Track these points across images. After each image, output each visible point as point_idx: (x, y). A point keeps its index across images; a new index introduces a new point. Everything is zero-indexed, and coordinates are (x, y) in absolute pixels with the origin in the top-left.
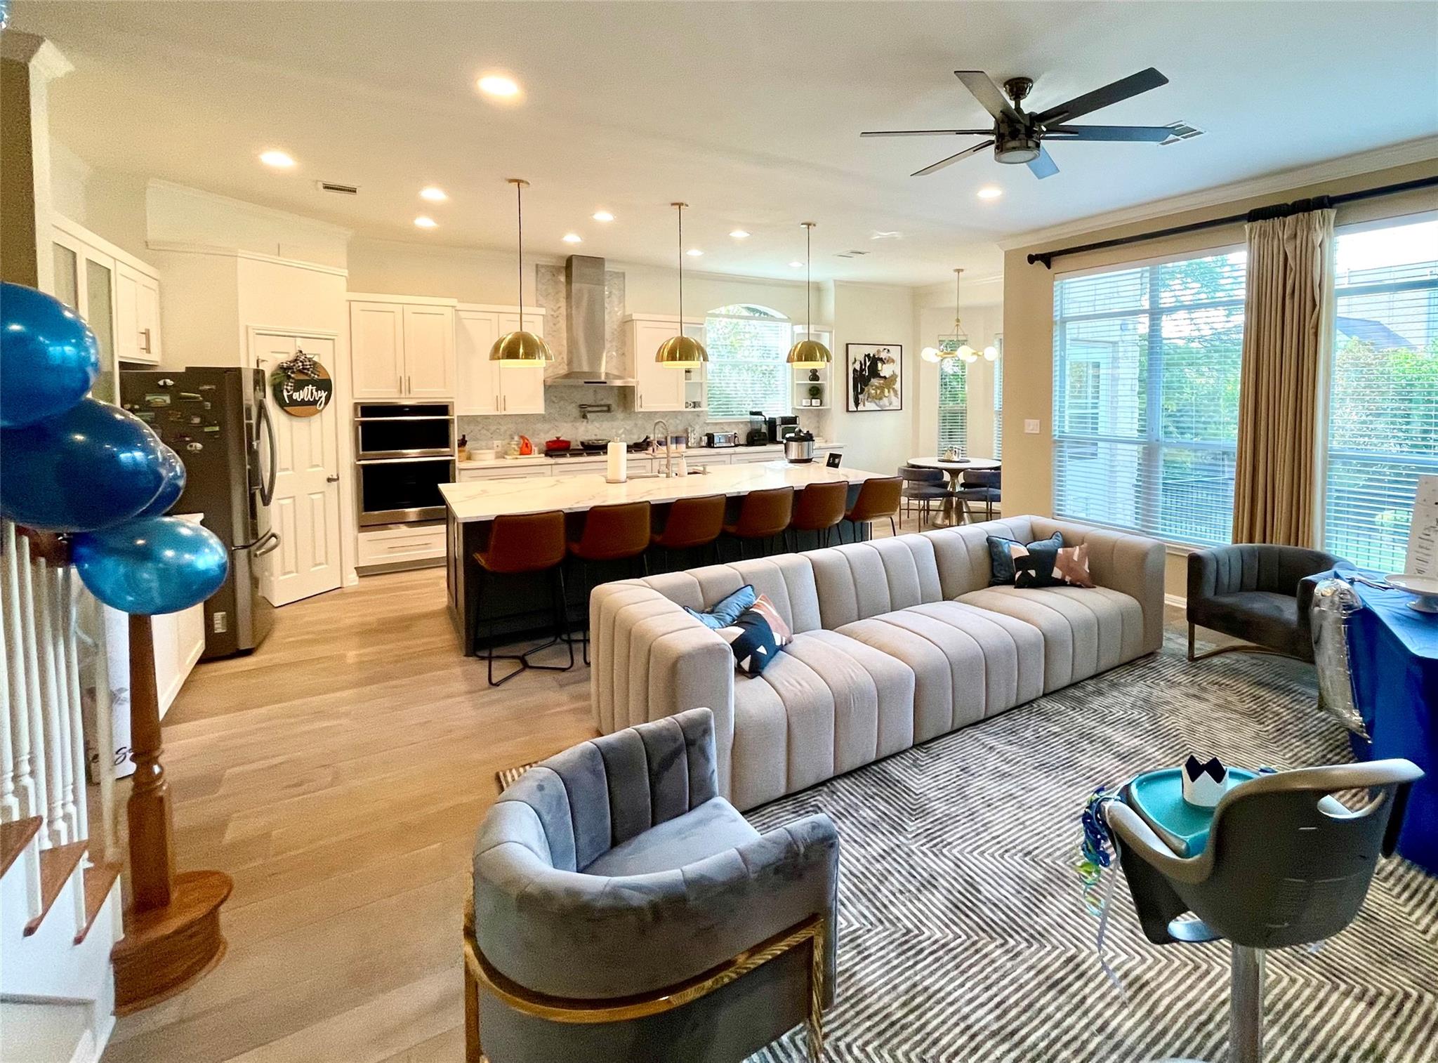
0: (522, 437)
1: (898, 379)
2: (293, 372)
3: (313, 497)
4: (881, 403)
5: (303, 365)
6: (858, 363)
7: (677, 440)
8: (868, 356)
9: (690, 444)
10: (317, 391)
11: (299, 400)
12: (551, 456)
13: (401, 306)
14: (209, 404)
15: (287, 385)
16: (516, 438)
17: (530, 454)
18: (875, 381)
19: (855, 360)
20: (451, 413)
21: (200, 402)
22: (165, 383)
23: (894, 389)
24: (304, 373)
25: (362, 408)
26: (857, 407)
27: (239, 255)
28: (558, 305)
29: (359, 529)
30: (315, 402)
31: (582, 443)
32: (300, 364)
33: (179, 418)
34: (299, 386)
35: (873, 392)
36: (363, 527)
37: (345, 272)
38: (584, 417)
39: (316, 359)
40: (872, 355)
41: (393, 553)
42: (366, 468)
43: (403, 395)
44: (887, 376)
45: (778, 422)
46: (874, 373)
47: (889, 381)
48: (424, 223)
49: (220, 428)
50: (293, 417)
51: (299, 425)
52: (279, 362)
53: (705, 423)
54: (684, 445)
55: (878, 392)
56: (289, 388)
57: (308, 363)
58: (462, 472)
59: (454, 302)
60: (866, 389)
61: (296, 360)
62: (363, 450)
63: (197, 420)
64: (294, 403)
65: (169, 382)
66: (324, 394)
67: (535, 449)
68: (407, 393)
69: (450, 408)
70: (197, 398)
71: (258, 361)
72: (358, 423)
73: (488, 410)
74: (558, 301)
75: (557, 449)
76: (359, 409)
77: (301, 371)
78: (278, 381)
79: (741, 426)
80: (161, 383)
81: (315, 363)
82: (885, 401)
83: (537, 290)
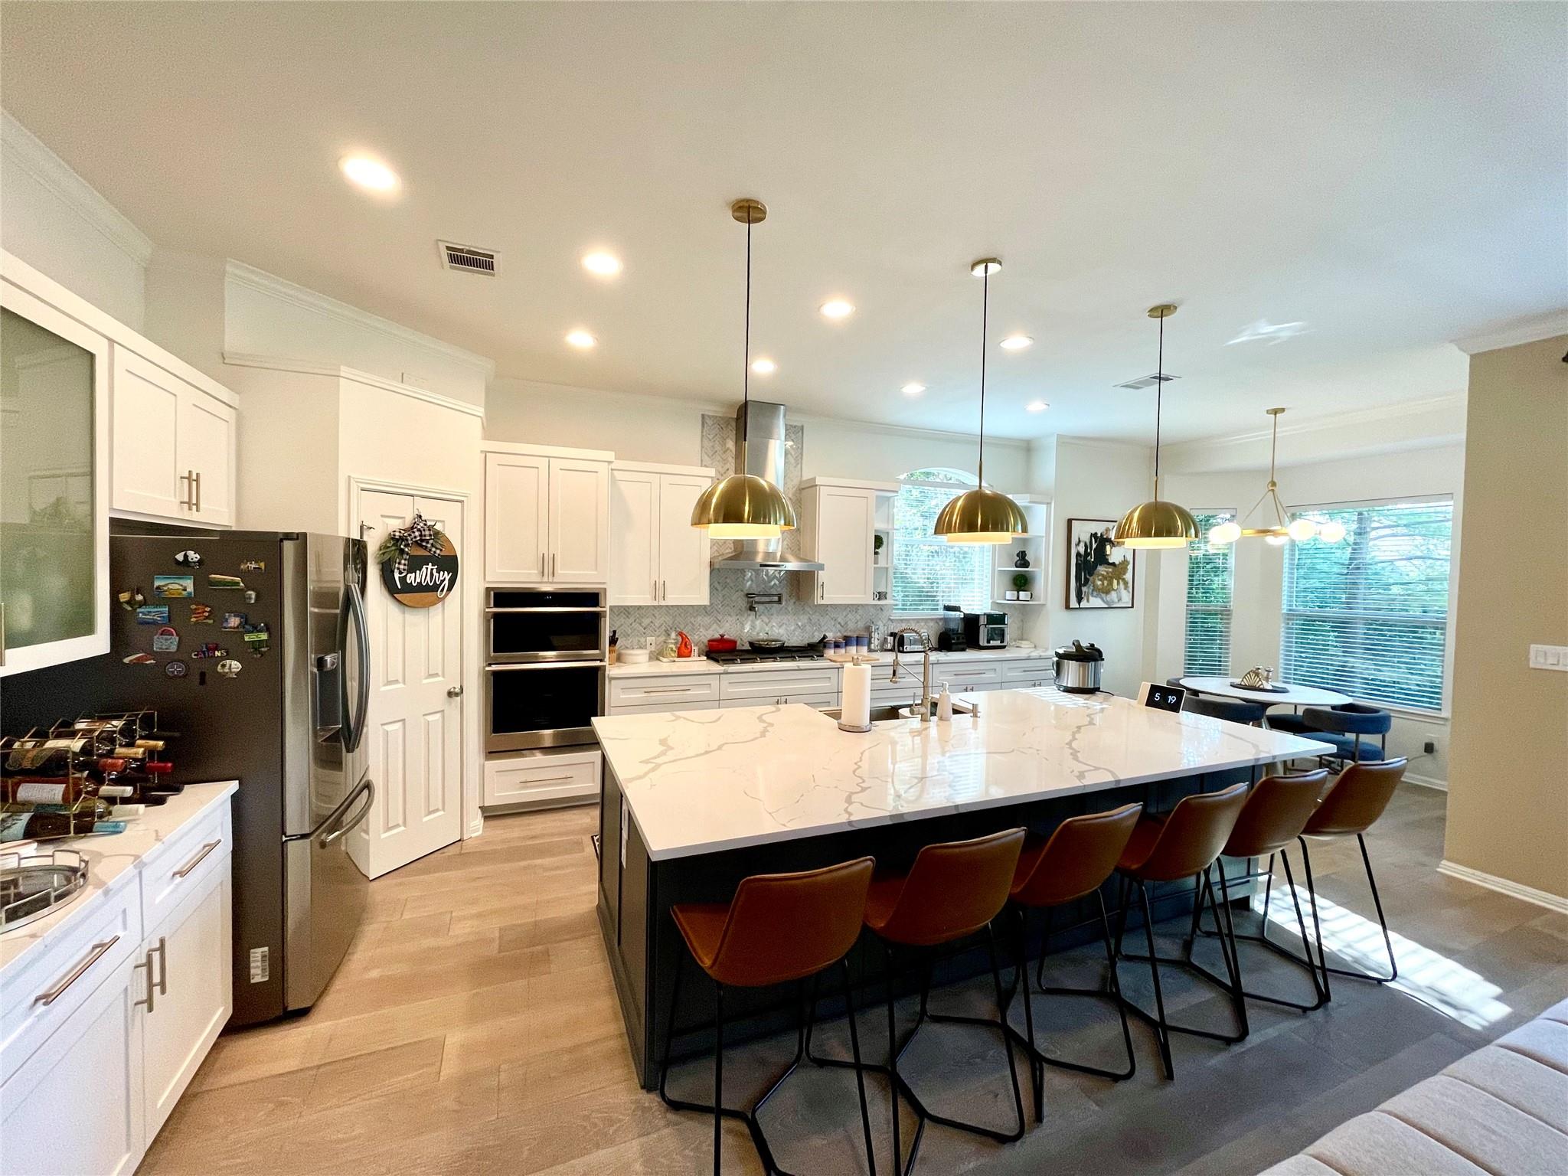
0: (681, 634)
1: (1130, 567)
2: (407, 545)
3: (430, 718)
4: (1108, 598)
5: (421, 535)
6: (1082, 545)
7: (858, 641)
8: (1094, 535)
9: (872, 647)
10: (438, 572)
11: (414, 585)
12: (717, 661)
13: (547, 459)
14: (253, 594)
15: (399, 563)
16: (673, 635)
17: (689, 656)
18: (1102, 569)
19: (1079, 541)
20: (602, 602)
21: (242, 590)
22: (186, 556)
23: (1123, 579)
24: (422, 546)
25: (495, 594)
26: (1079, 602)
27: (342, 374)
28: (726, 467)
29: (486, 756)
30: (435, 588)
31: (751, 644)
32: (417, 534)
33: (207, 618)
34: (415, 565)
35: (1099, 583)
36: (491, 753)
37: (480, 411)
38: (752, 609)
39: (438, 527)
40: (1099, 535)
41: (527, 788)
42: (496, 674)
43: (545, 579)
44: (1117, 563)
45: (983, 621)
46: (1102, 558)
47: (1119, 570)
48: (581, 340)
49: (270, 636)
50: (406, 608)
51: (416, 619)
52: (390, 530)
53: (890, 619)
54: (865, 648)
55: (1106, 583)
56: (402, 567)
57: (427, 533)
58: (613, 682)
59: (609, 455)
60: (1091, 578)
61: (412, 528)
62: (494, 652)
63: (234, 621)
64: (408, 588)
65: (193, 556)
66: (447, 576)
67: (695, 649)
68: (551, 577)
69: (601, 598)
70: (237, 584)
71: (362, 527)
72: (490, 615)
73: (643, 599)
74: (725, 461)
75: (721, 651)
76: (492, 593)
77: (419, 544)
78: (386, 557)
79: (932, 624)
80: (180, 557)
81: (437, 534)
82: (1114, 595)
83: (702, 447)
